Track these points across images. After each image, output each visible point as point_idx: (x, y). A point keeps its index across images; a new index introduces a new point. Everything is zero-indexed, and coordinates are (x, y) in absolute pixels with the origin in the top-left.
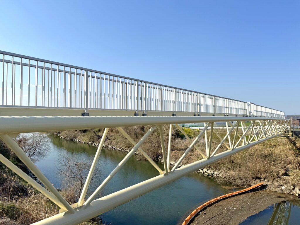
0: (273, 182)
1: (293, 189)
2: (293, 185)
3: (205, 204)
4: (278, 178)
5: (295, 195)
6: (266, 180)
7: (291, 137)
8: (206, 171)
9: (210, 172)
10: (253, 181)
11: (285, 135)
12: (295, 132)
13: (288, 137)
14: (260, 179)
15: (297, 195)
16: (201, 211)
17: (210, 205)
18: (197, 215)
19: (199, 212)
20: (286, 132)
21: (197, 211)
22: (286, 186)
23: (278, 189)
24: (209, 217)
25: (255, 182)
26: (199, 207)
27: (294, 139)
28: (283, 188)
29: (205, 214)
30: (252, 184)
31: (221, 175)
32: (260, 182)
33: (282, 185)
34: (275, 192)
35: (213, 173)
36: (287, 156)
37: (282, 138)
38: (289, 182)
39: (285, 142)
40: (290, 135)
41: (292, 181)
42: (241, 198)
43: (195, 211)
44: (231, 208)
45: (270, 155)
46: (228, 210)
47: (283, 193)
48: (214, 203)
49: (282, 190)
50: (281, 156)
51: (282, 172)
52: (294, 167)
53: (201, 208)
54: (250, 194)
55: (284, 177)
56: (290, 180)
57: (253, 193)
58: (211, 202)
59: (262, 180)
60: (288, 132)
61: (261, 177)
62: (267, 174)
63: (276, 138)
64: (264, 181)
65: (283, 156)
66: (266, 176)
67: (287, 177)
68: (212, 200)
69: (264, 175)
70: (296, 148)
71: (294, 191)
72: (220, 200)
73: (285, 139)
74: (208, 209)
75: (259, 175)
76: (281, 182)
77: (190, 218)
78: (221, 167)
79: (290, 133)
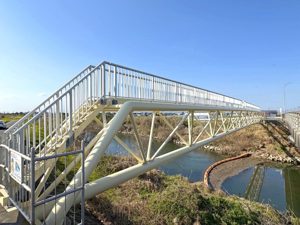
0: (255, 152)
1: (269, 156)
2: (268, 153)
3: (215, 164)
4: (258, 149)
5: (270, 160)
6: (250, 151)
7: (264, 124)
8: (209, 147)
9: (212, 148)
10: (242, 152)
11: (261, 123)
12: (267, 121)
13: (263, 125)
14: (246, 150)
15: (271, 159)
16: (214, 168)
17: (218, 165)
18: (212, 169)
19: (213, 168)
20: (261, 121)
21: (211, 167)
22: (264, 154)
23: (259, 156)
24: (220, 171)
25: (243, 153)
26: (212, 165)
27: (267, 126)
28: (262, 155)
29: (216, 169)
30: (241, 154)
31: (219, 149)
32: (246, 152)
33: (261, 154)
34: (257, 158)
35: (214, 148)
36: (263, 136)
37: (258, 125)
38: (266, 152)
39: (261, 128)
40: (264, 123)
41: (267, 151)
42: (236, 161)
43: (210, 167)
44: (231, 166)
45: (251, 136)
46: (230, 167)
47: (262, 159)
48: (220, 164)
49: (261, 157)
50: (258, 136)
51: (261, 146)
52: (268, 143)
53: (213, 166)
54: (242, 159)
55: (262, 149)
56: (266, 151)
57: (243, 159)
58: (218, 163)
59: (248, 151)
60: (263, 121)
61: (247, 149)
62: (251, 147)
63: (254, 125)
64: (249, 152)
65: (260, 137)
66: (250, 148)
67: (264, 149)
68: (219, 162)
69: (249, 148)
70: (268, 131)
71: (269, 157)
72: (223, 162)
73: (261, 126)
74: (217, 167)
75: (246, 148)
76: (261, 152)
77: (209, 171)
78: (219, 144)
79: (264, 122)
